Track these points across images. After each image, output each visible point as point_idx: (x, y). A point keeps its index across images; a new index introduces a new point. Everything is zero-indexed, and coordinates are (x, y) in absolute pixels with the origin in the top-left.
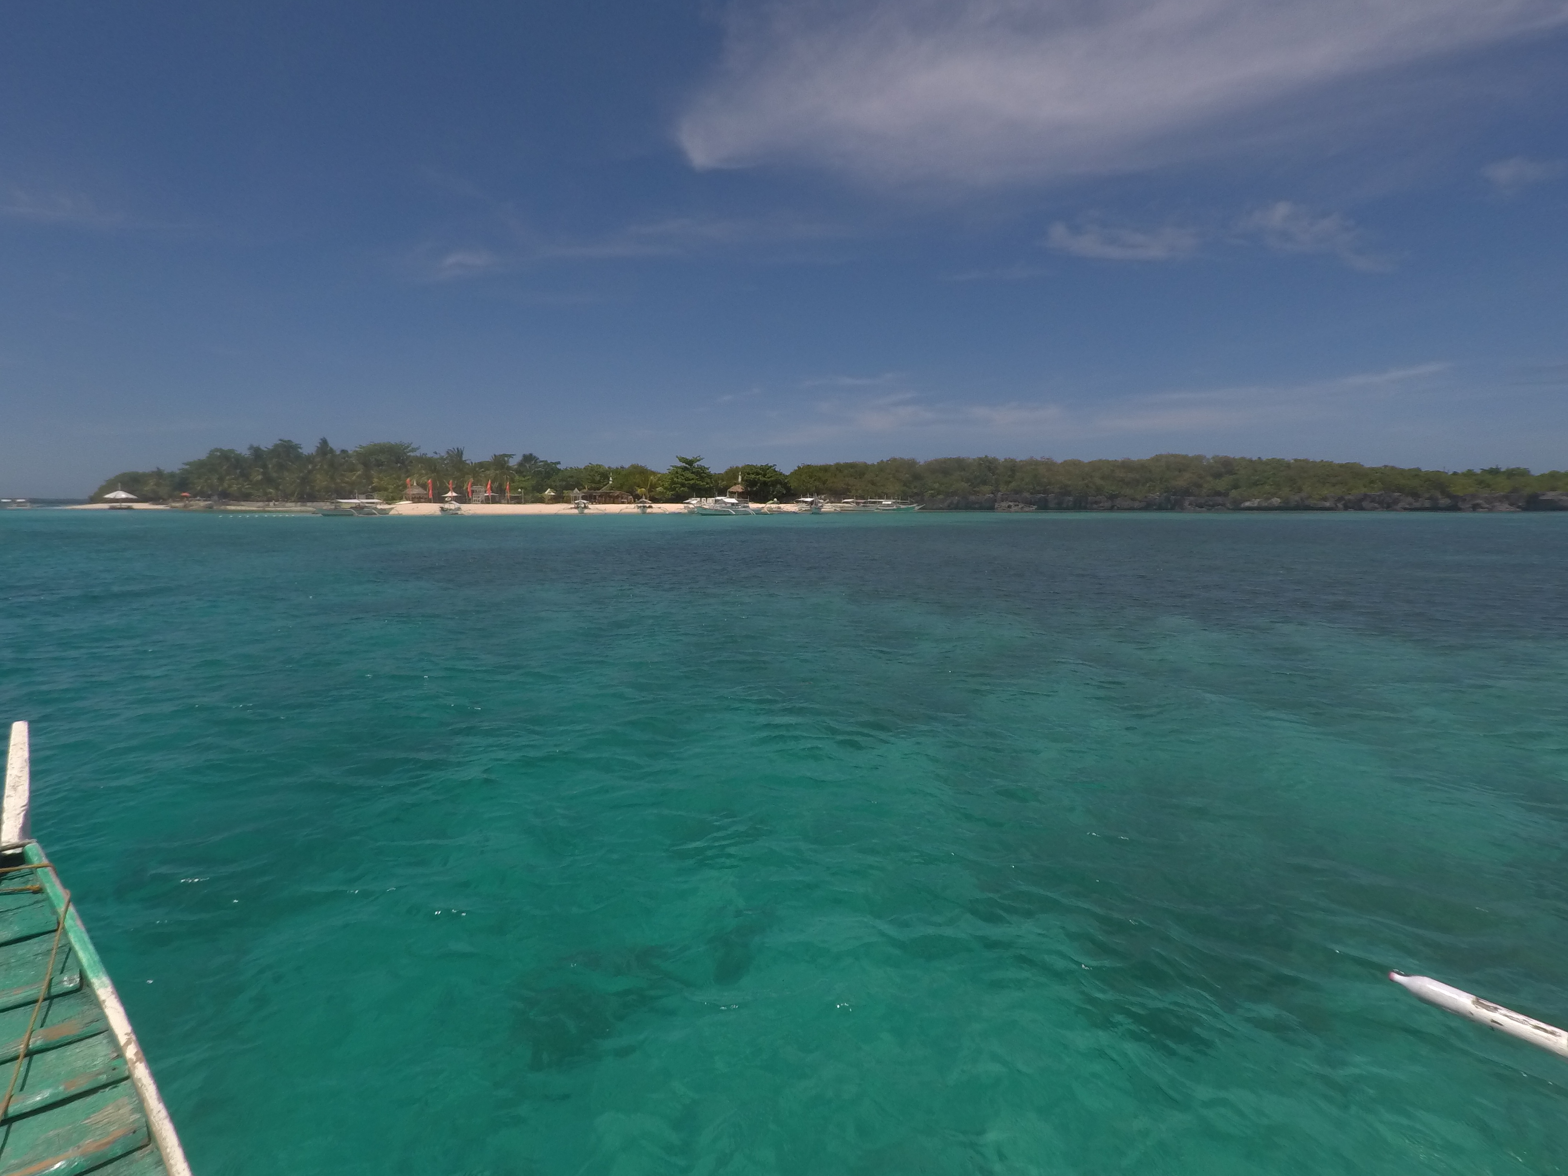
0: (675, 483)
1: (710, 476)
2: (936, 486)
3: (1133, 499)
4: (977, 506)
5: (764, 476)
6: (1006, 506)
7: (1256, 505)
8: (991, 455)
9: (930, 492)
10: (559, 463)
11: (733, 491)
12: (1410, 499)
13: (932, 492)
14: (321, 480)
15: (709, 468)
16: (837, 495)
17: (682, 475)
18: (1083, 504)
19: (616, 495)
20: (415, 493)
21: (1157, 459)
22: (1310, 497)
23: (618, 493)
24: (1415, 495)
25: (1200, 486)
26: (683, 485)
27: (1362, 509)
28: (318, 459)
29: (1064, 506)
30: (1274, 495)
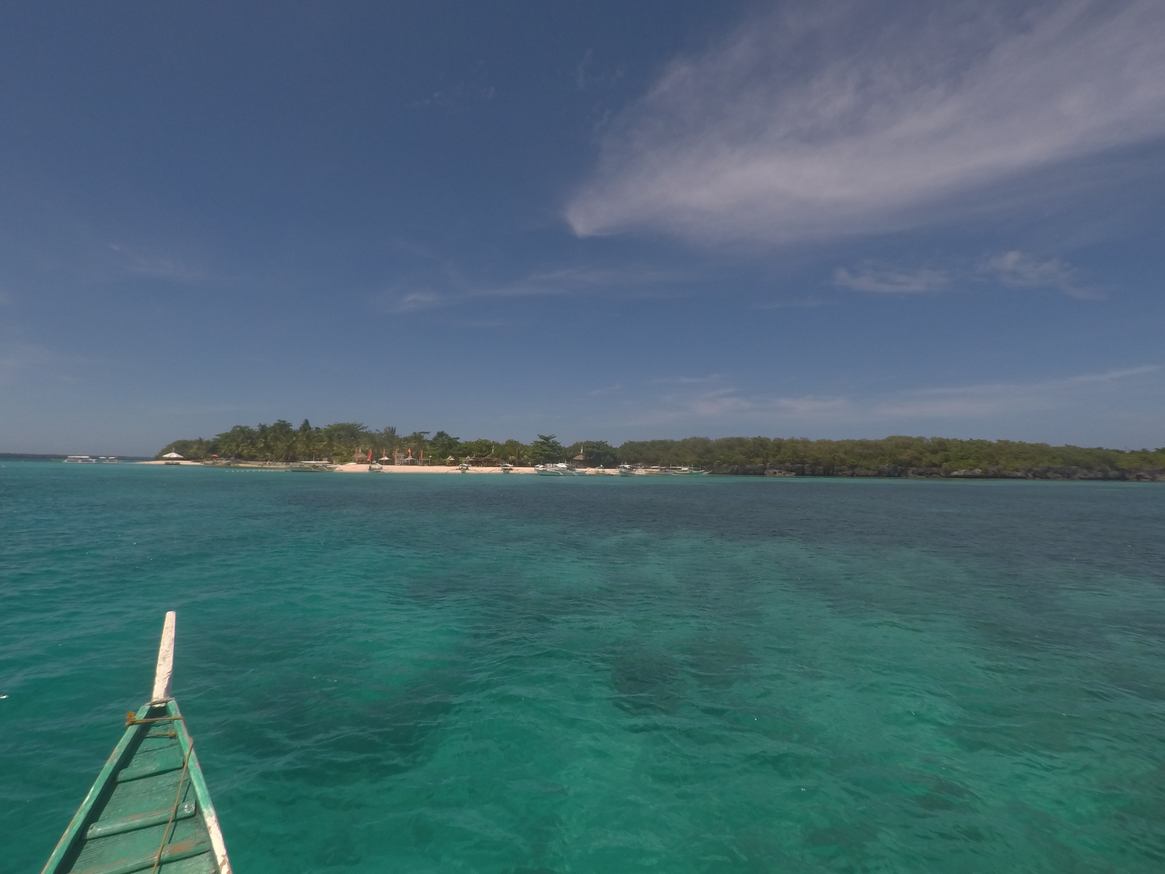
0: (536, 453)
1: (560, 449)
2: (722, 457)
3: (868, 469)
4: (752, 472)
5: (598, 449)
6: (773, 473)
7: (962, 474)
8: (763, 435)
9: (717, 461)
10: (458, 438)
11: (577, 459)
12: (1085, 471)
13: (720, 461)
14: (300, 447)
15: (560, 443)
16: (649, 463)
17: (541, 448)
18: (831, 472)
19: (494, 461)
20: (360, 457)
21: (890, 439)
22: (1005, 469)
23: (496, 459)
24: (1089, 468)
25: (920, 460)
26: (541, 455)
27: (1047, 478)
28: (300, 434)
29: (817, 473)
30: (976, 467)
